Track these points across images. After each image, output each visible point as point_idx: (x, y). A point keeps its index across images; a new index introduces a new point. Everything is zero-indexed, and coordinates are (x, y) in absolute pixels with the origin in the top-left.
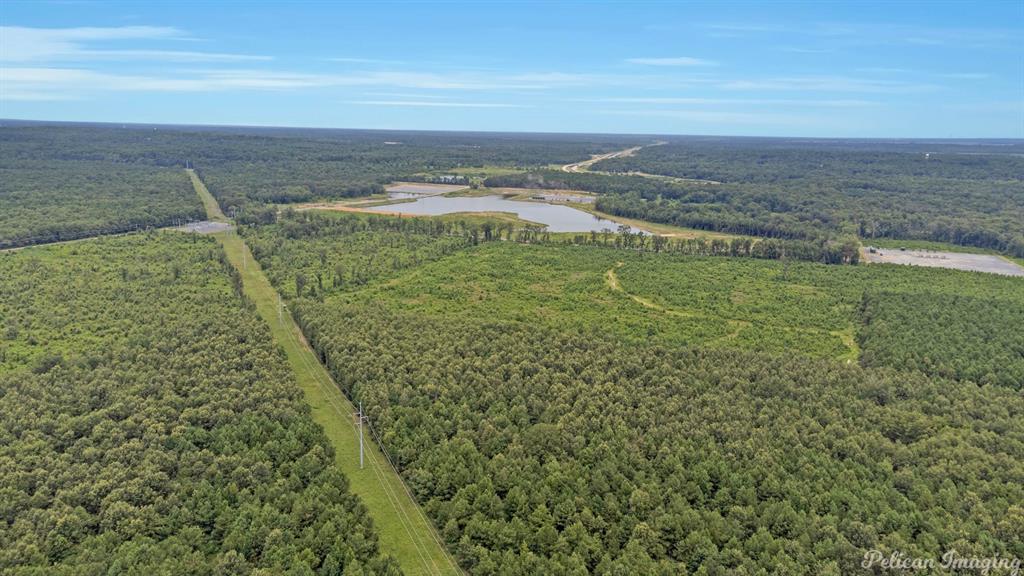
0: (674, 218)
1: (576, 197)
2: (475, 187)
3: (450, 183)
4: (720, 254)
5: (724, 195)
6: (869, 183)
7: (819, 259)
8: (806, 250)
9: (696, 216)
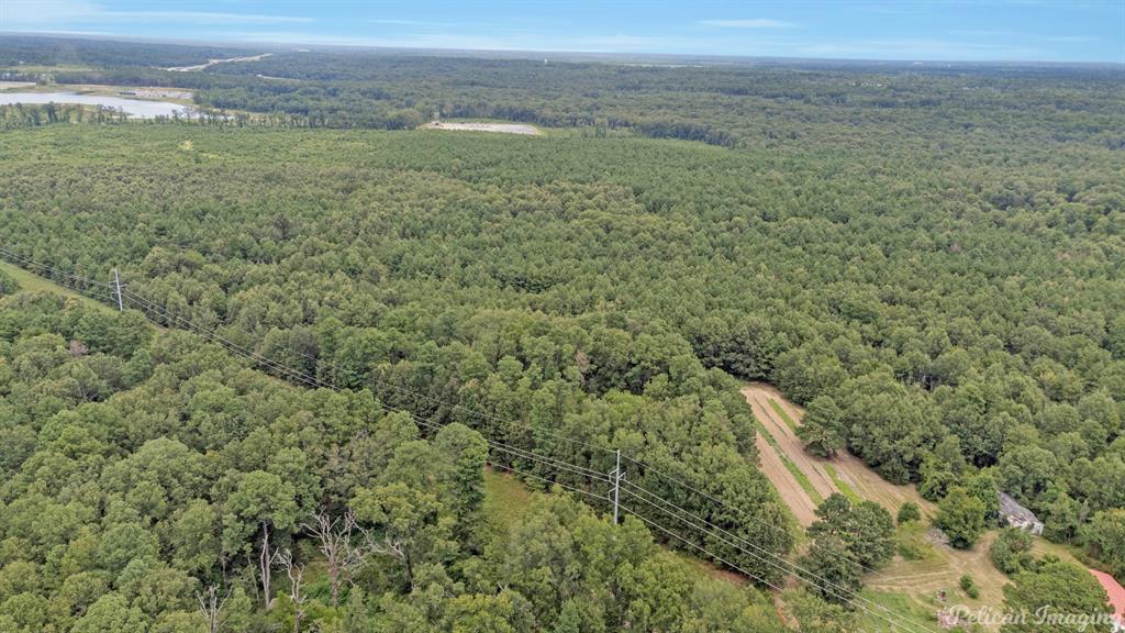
0: (273, 107)
1: (176, 93)
2: (44, 83)
3: (10, 80)
4: (300, 127)
5: (335, 90)
6: (477, 80)
7: (382, 127)
8: (372, 120)
9: (294, 104)
